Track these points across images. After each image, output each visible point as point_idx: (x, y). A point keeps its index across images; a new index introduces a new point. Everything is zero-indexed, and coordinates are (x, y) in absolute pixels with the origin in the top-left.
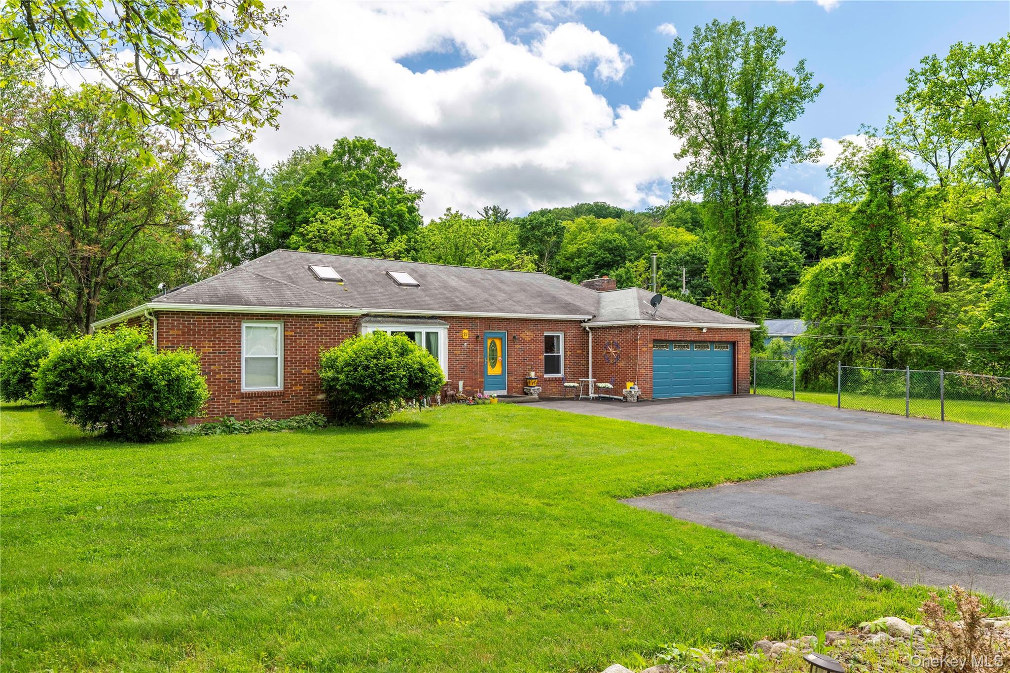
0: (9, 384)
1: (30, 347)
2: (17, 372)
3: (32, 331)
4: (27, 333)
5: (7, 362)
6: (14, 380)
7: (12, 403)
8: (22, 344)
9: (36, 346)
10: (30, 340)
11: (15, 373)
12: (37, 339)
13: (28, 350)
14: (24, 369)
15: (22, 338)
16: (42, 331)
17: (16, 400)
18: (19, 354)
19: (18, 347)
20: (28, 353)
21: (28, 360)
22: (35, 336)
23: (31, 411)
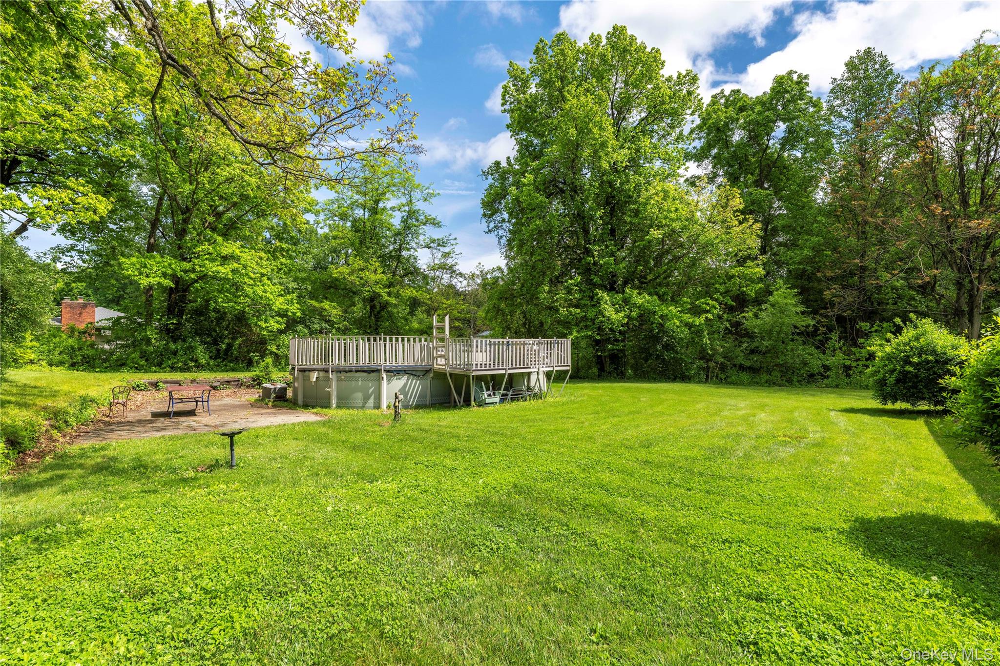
0: (885, 384)
1: (910, 341)
2: (895, 370)
3: (911, 322)
4: (905, 324)
5: (882, 359)
6: (892, 380)
7: (889, 406)
8: (900, 337)
9: (917, 339)
10: (909, 333)
11: (892, 371)
12: (919, 331)
13: (905, 344)
14: (903, 367)
15: (898, 331)
16: (924, 320)
17: (893, 403)
18: (897, 349)
19: (894, 341)
20: (908, 347)
21: (908, 357)
22: (916, 327)
23: (915, 419)
